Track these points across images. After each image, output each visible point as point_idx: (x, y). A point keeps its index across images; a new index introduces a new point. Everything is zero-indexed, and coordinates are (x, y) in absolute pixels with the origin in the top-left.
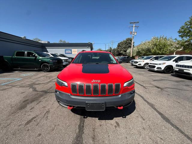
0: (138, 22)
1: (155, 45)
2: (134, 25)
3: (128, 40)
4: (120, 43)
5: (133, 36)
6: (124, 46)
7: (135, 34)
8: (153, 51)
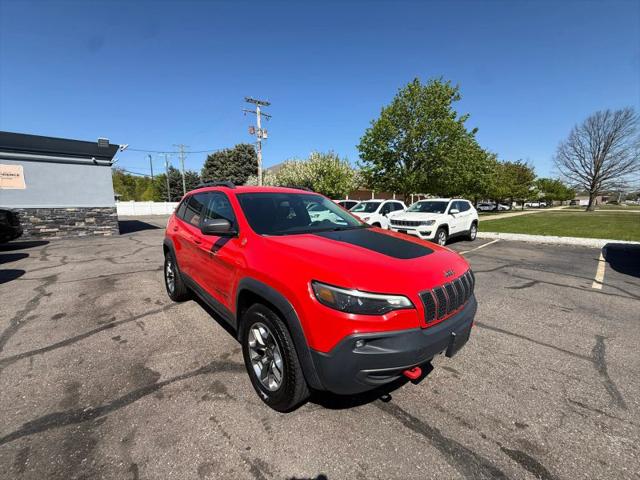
0: (268, 104)
1: (321, 173)
2: (258, 110)
3: (243, 149)
4: (215, 155)
5: (259, 140)
6: (232, 167)
7: (265, 136)
8: (318, 187)
